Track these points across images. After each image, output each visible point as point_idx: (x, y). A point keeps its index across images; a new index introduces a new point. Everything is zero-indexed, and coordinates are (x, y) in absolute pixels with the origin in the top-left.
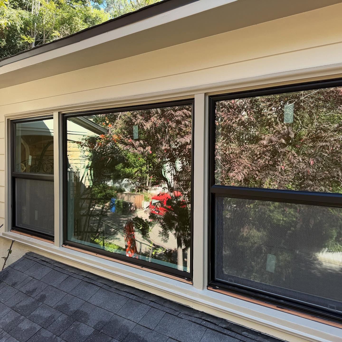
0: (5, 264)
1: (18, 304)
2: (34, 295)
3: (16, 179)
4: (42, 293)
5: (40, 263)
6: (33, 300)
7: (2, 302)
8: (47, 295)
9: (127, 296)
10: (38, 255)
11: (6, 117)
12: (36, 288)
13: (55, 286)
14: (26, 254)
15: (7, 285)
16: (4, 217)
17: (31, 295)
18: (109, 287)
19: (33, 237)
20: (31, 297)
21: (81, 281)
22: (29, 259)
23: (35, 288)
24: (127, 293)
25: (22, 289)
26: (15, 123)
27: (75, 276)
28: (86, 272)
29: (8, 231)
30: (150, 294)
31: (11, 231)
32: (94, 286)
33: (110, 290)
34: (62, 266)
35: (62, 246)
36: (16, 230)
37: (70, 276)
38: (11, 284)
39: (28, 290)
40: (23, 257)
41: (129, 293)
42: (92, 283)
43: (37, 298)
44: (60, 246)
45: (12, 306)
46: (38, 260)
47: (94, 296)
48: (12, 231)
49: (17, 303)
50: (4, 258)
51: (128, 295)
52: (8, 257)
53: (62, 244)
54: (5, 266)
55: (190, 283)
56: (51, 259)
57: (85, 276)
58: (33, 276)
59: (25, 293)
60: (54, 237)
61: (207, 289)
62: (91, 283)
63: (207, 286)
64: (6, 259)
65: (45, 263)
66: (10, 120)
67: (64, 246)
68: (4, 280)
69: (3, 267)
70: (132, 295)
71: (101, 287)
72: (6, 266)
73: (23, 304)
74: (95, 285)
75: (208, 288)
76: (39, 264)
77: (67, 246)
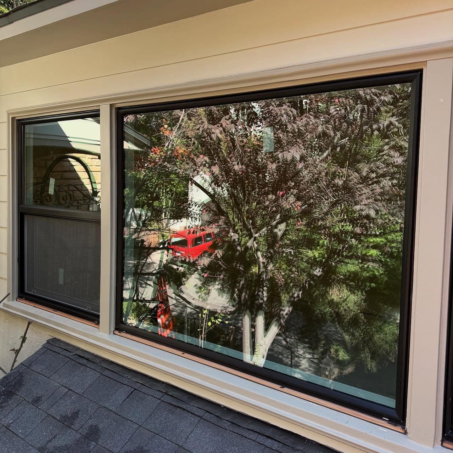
0: (15, 361)
1: (50, 441)
2: (76, 426)
3: (26, 217)
4: (90, 422)
5: (76, 362)
6: (78, 436)
7: (20, 435)
8: (101, 426)
9: (258, 440)
10: (68, 344)
11: (9, 114)
12: (79, 411)
13: (113, 409)
14: (48, 342)
15: (24, 402)
16: (6, 277)
17: (72, 424)
18: (215, 418)
19: (58, 312)
20: (73, 429)
21: (159, 401)
22: (55, 352)
23: (76, 411)
24: (257, 434)
25: (52, 411)
26: (24, 124)
27: (144, 390)
28: (163, 383)
29: (13, 300)
30: (304, 439)
31: (18, 299)
32: (186, 414)
33: (220, 425)
34: (116, 369)
35: (114, 334)
36: (27, 299)
37: (135, 389)
38: (30, 400)
39: (64, 415)
40: (44, 346)
41: (259, 434)
42: (181, 408)
43: (85, 432)
44: (110, 333)
45: (39, 445)
46: (71, 354)
47: (193, 434)
48: (20, 300)
49: (48, 439)
50: (14, 350)
51: (261, 439)
52: (20, 349)
53: (113, 328)
54: (16, 363)
55: (399, 429)
56: (93, 354)
57: (165, 391)
58: (67, 386)
59: (59, 420)
60: (98, 316)
61: (442, 445)
62: (179, 407)
63: (442, 441)
64: (17, 352)
65: (85, 361)
66: (17, 118)
67: (117, 332)
68: (17, 389)
69: (13, 366)
70: (269, 440)
71: (201, 417)
72: (16, 365)
73: (60, 442)
74: (188, 411)
75: (444, 444)
76: (73, 362)
77: (123, 334)
